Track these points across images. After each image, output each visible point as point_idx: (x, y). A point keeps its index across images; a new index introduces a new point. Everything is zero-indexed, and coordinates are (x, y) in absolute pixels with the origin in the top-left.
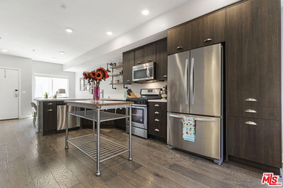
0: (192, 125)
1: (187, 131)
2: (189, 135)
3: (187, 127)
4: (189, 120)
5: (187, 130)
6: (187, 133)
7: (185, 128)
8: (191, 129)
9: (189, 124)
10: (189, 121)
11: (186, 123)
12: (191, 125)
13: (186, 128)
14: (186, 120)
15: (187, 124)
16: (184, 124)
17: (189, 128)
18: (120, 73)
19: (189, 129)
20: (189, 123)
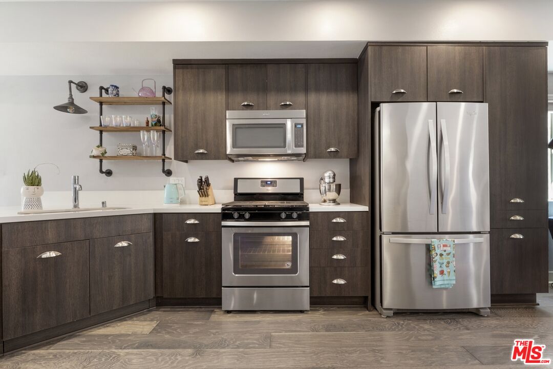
0: (451, 254)
1: (440, 269)
2: (446, 277)
3: (440, 260)
4: (444, 246)
5: (441, 267)
6: (442, 273)
7: (437, 263)
8: (448, 263)
9: (444, 253)
10: (445, 248)
11: (438, 252)
12: (448, 254)
13: (439, 263)
14: (439, 246)
15: (441, 255)
16: (435, 255)
17: (445, 261)
18: (148, 122)
19: (445, 264)
20: (445, 251)
